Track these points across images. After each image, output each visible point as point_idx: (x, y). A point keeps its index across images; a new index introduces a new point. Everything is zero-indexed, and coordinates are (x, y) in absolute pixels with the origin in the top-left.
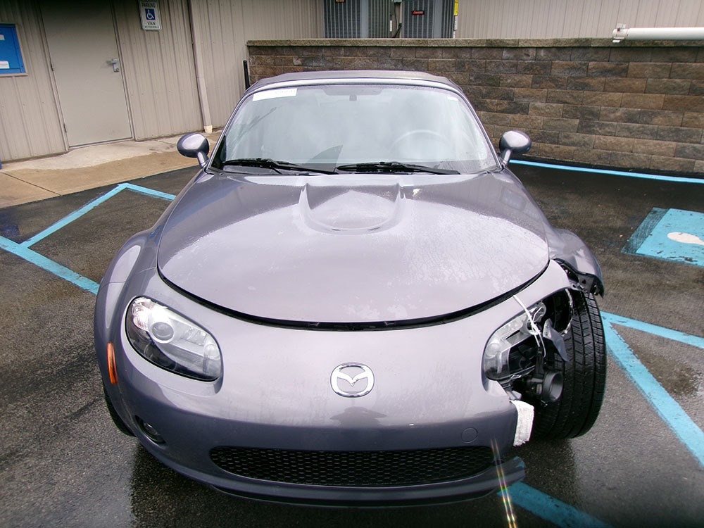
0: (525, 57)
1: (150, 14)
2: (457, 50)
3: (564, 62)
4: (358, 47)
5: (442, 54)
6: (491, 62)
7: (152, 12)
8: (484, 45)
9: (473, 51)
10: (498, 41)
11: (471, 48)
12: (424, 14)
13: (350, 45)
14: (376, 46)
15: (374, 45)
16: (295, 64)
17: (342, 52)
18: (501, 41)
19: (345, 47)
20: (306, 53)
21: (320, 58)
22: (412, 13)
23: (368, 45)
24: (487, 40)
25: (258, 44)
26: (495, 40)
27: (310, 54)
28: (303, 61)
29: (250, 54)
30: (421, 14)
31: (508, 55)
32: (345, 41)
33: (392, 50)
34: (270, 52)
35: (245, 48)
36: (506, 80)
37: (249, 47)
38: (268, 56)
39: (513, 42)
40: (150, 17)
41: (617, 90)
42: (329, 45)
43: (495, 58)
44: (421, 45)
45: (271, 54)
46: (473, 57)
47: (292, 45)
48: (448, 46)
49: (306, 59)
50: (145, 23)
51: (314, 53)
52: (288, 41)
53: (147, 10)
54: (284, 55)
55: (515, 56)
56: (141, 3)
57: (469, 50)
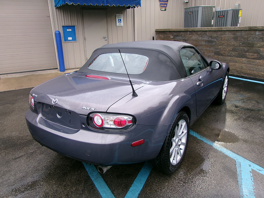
1: (120, 21)
2: (235, 32)
4: (194, 31)
5: (228, 34)
6: (250, 37)
7: (120, 20)
8: (248, 29)
9: (242, 32)
10: (254, 27)
11: (241, 30)
13: (191, 30)
14: (201, 31)
15: (200, 30)
16: (171, 38)
17: (188, 33)
18: (256, 27)
19: (189, 31)
20: (175, 34)
21: (180, 35)
22: (219, 17)
23: (198, 30)
24: (249, 27)
25: (159, 31)
26: (253, 27)
27: (176, 34)
29: (156, 34)
30: (222, 17)
31: (259, 33)
32: (189, 29)
33: (208, 32)
35: (155, 32)
36: (257, 44)
37: (156, 31)
39: (261, 28)
40: (120, 22)
42: (183, 30)
43: (252, 35)
44: (219, 30)
45: (163, 34)
46: (242, 34)
47: (170, 30)
48: (231, 30)
49: (175, 36)
50: (118, 24)
51: (178, 34)
52: (169, 29)
53: (119, 20)
54: (167, 34)
55: (262, 34)
56: (117, 17)
57: (240, 31)
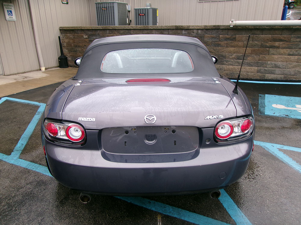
0: (192, 33)
1: (10, 13)
2: (162, 31)
3: (209, 35)
4: (115, 30)
5: (155, 32)
7: (11, 12)
8: (174, 28)
9: (169, 31)
10: (180, 27)
12: (144, 15)
13: (112, 29)
14: (124, 29)
15: (123, 28)
16: (85, 38)
17: (108, 32)
18: (182, 26)
19: (109, 29)
20: (90, 33)
21: (97, 35)
22: (139, 15)
23: (120, 28)
24: (175, 26)
25: (65, 29)
26: (179, 26)
27: (92, 33)
28: (88, 37)
29: (61, 33)
30: (143, 15)
31: (185, 32)
32: (109, 27)
33: (132, 31)
34: (71, 32)
35: (59, 30)
37: (60, 30)
38: (71, 34)
39: (187, 27)
40: (10, 14)
41: (232, 47)
42: (102, 29)
43: (179, 34)
44: (145, 28)
46: (169, 33)
47: (83, 29)
48: (158, 28)
49: (90, 35)
50: (8, 17)
51: (94, 33)
52: (80, 27)
53: (8, 11)
54: (79, 34)
55: (188, 33)
56: (5, 7)
57: (167, 30)
